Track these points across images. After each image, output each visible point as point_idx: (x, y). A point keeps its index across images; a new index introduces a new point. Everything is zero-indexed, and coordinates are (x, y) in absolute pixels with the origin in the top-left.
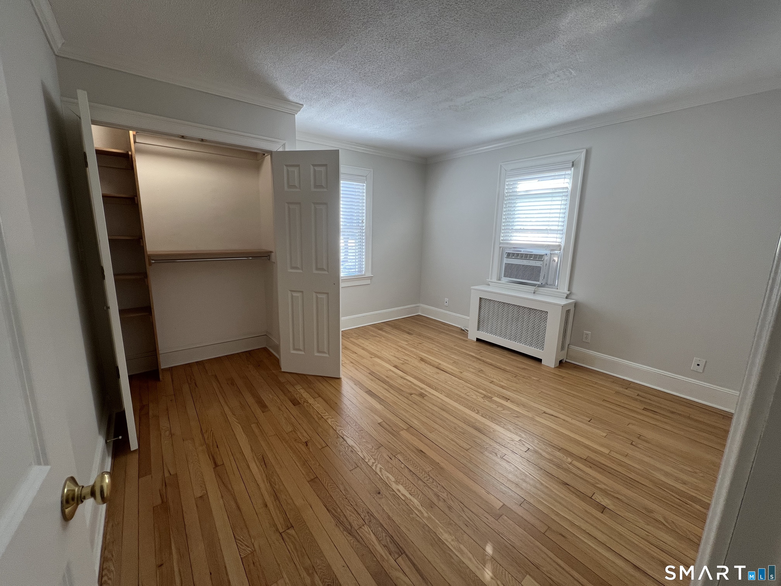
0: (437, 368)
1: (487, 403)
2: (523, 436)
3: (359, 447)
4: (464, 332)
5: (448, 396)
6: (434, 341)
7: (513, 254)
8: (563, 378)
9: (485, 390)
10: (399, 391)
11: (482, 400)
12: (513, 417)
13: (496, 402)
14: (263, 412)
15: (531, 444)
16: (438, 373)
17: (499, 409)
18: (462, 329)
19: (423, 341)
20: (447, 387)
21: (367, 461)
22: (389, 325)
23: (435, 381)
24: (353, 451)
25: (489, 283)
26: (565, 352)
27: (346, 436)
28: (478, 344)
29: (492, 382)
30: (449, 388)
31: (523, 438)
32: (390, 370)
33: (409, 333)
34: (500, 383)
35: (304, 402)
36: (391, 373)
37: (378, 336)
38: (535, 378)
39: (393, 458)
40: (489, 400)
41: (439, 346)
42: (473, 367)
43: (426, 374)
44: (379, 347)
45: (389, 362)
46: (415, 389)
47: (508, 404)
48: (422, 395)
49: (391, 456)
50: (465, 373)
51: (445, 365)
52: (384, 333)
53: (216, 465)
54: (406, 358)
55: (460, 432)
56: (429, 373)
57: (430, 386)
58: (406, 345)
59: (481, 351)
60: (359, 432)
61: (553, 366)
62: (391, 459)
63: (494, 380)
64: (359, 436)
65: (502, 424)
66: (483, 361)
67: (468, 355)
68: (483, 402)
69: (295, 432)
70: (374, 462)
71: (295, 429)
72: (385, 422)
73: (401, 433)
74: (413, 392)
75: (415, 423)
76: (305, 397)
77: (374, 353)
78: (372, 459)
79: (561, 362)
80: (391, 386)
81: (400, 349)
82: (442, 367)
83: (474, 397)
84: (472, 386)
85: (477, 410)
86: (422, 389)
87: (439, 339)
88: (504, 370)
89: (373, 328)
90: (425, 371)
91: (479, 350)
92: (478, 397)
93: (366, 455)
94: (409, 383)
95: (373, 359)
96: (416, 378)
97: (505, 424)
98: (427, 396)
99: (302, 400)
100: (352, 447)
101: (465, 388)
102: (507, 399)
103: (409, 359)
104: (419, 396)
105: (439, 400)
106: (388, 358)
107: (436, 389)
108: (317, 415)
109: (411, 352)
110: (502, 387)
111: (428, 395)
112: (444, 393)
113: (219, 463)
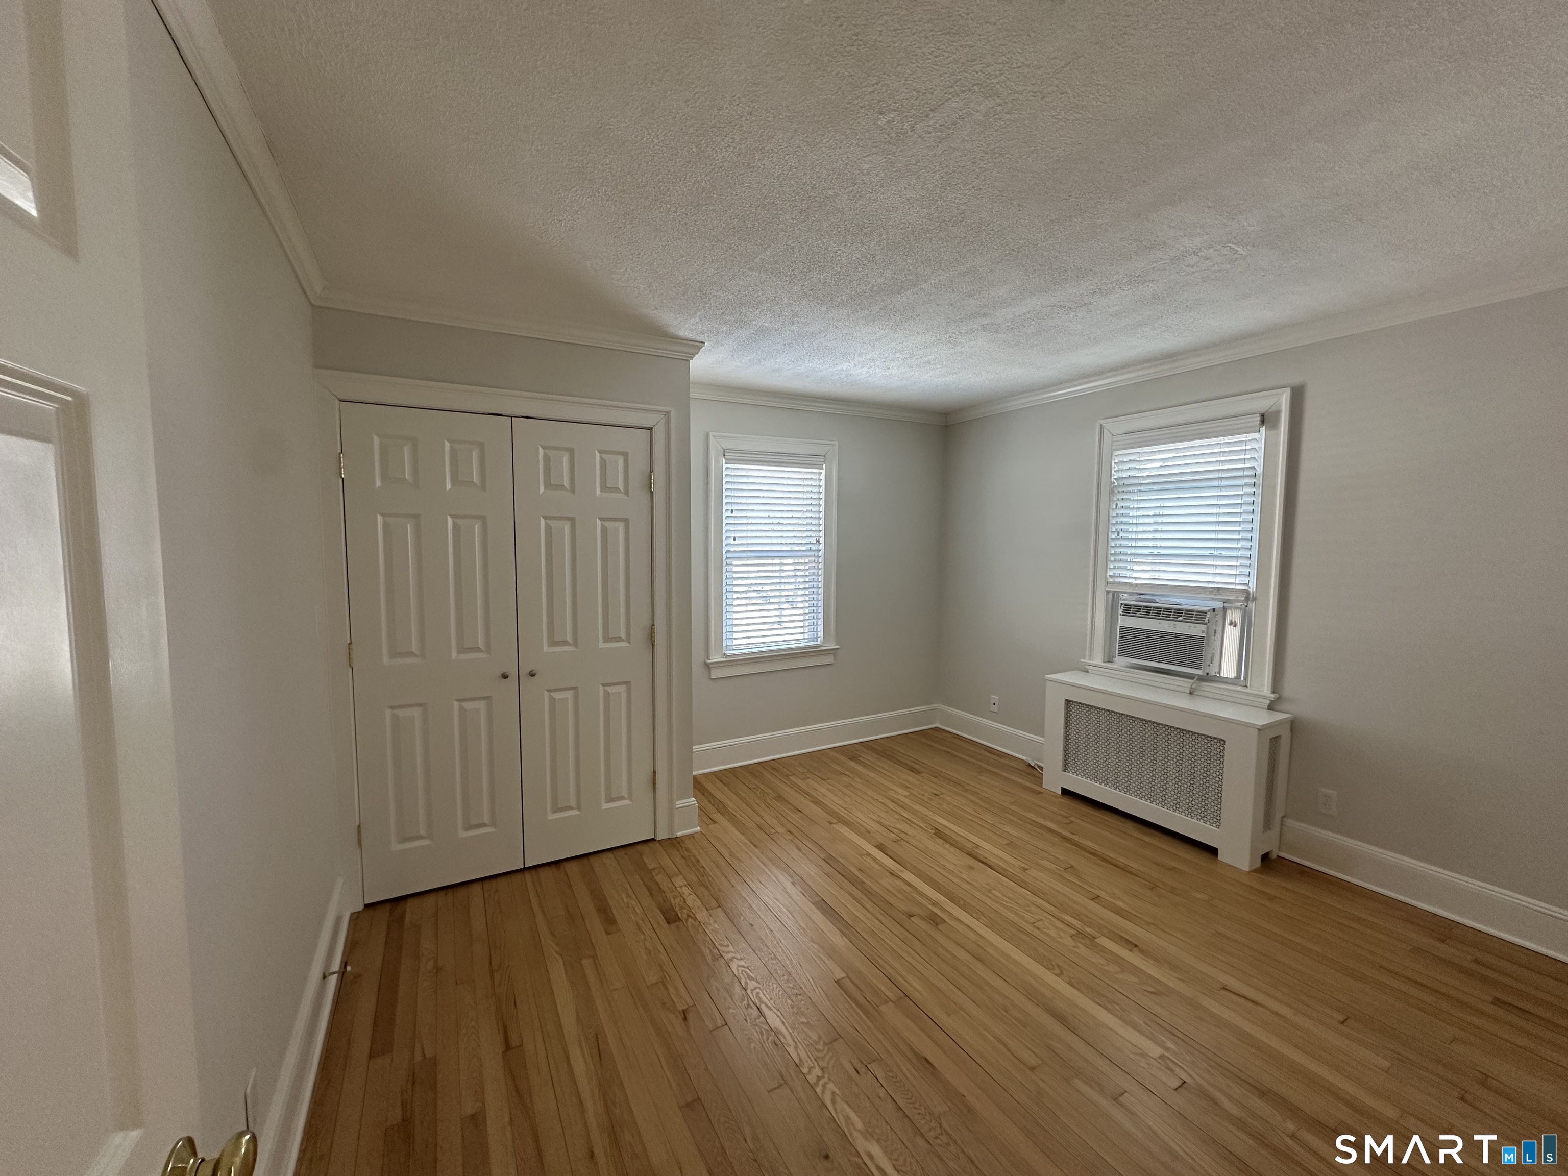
0: (970, 855)
1: (1083, 950)
2: (1170, 1045)
3: (790, 1033)
4: (1035, 772)
5: (991, 925)
6: (967, 791)
7: (1138, 608)
8: (1272, 898)
9: (1077, 916)
10: (884, 905)
11: (1069, 942)
12: (1145, 993)
13: (1103, 950)
14: (608, 933)
15: (1189, 1071)
16: (972, 868)
17: (1112, 968)
18: (1029, 765)
19: (943, 790)
20: (989, 902)
21: (805, 1070)
22: (872, 749)
23: (965, 886)
24: (778, 1042)
25: (1087, 667)
26: (1274, 833)
27: (767, 1006)
28: (1066, 801)
29: (1096, 898)
30: (995, 906)
31: (1167, 1049)
32: (869, 855)
33: (912, 770)
34: (1114, 901)
35: (689, 916)
36: (869, 860)
37: (847, 773)
38: (1199, 896)
39: (862, 1070)
40: (1087, 942)
41: (975, 803)
42: (1051, 857)
43: (944, 868)
44: (847, 799)
45: (865, 834)
46: (920, 905)
47: (1134, 958)
48: (935, 920)
49: (858, 1066)
50: (1033, 873)
51: (987, 848)
52: (860, 768)
53: (508, 1047)
54: (904, 827)
55: (1016, 1019)
56: (951, 867)
57: (953, 899)
58: (905, 796)
59: (1072, 819)
60: (794, 998)
61: (1246, 868)
62: (858, 1072)
63: (1102, 894)
64: (792, 1007)
65: (1117, 1007)
66: (1076, 844)
67: (1042, 827)
68: (1074, 947)
69: (664, 984)
70: (820, 1074)
71: (665, 977)
72: (851, 980)
73: (883, 1008)
74: (915, 910)
75: (916, 987)
76: (691, 905)
77: (835, 812)
78: (817, 1067)
79: (1265, 857)
80: (867, 892)
81: (891, 805)
82: (981, 852)
83: (1053, 933)
84: (1047, 905)
85: (1058, 966)
86: (934, 904)
87: (978, 786)
88: (1125, 870)
89: (838, 756)
90: (943, 862)
91: (1066, 817)
92: (1062, 934)
93: (803, 1055)
94: (907, 889)
95: (834, 825)
96: (921, 875)
97: (1123, 1010)
98: (945, 922)
99: (685, 911)
100: (777, 1032)
101: (1033, 908)
102: (1132, 946)
103: (911, 831)
104: (925, 920)
105: (971, 935)
106: (864, 825)
107: (965, 907)
108: (711, 948)
109: (914, 812)
110: (1119, 912)
111: (947, 920)
112: (983, 918)
113: (514, 1042)
